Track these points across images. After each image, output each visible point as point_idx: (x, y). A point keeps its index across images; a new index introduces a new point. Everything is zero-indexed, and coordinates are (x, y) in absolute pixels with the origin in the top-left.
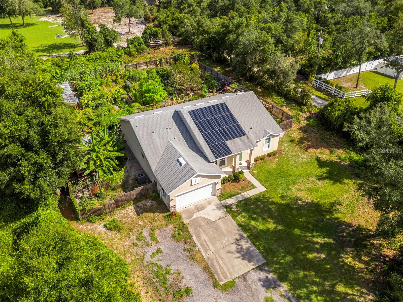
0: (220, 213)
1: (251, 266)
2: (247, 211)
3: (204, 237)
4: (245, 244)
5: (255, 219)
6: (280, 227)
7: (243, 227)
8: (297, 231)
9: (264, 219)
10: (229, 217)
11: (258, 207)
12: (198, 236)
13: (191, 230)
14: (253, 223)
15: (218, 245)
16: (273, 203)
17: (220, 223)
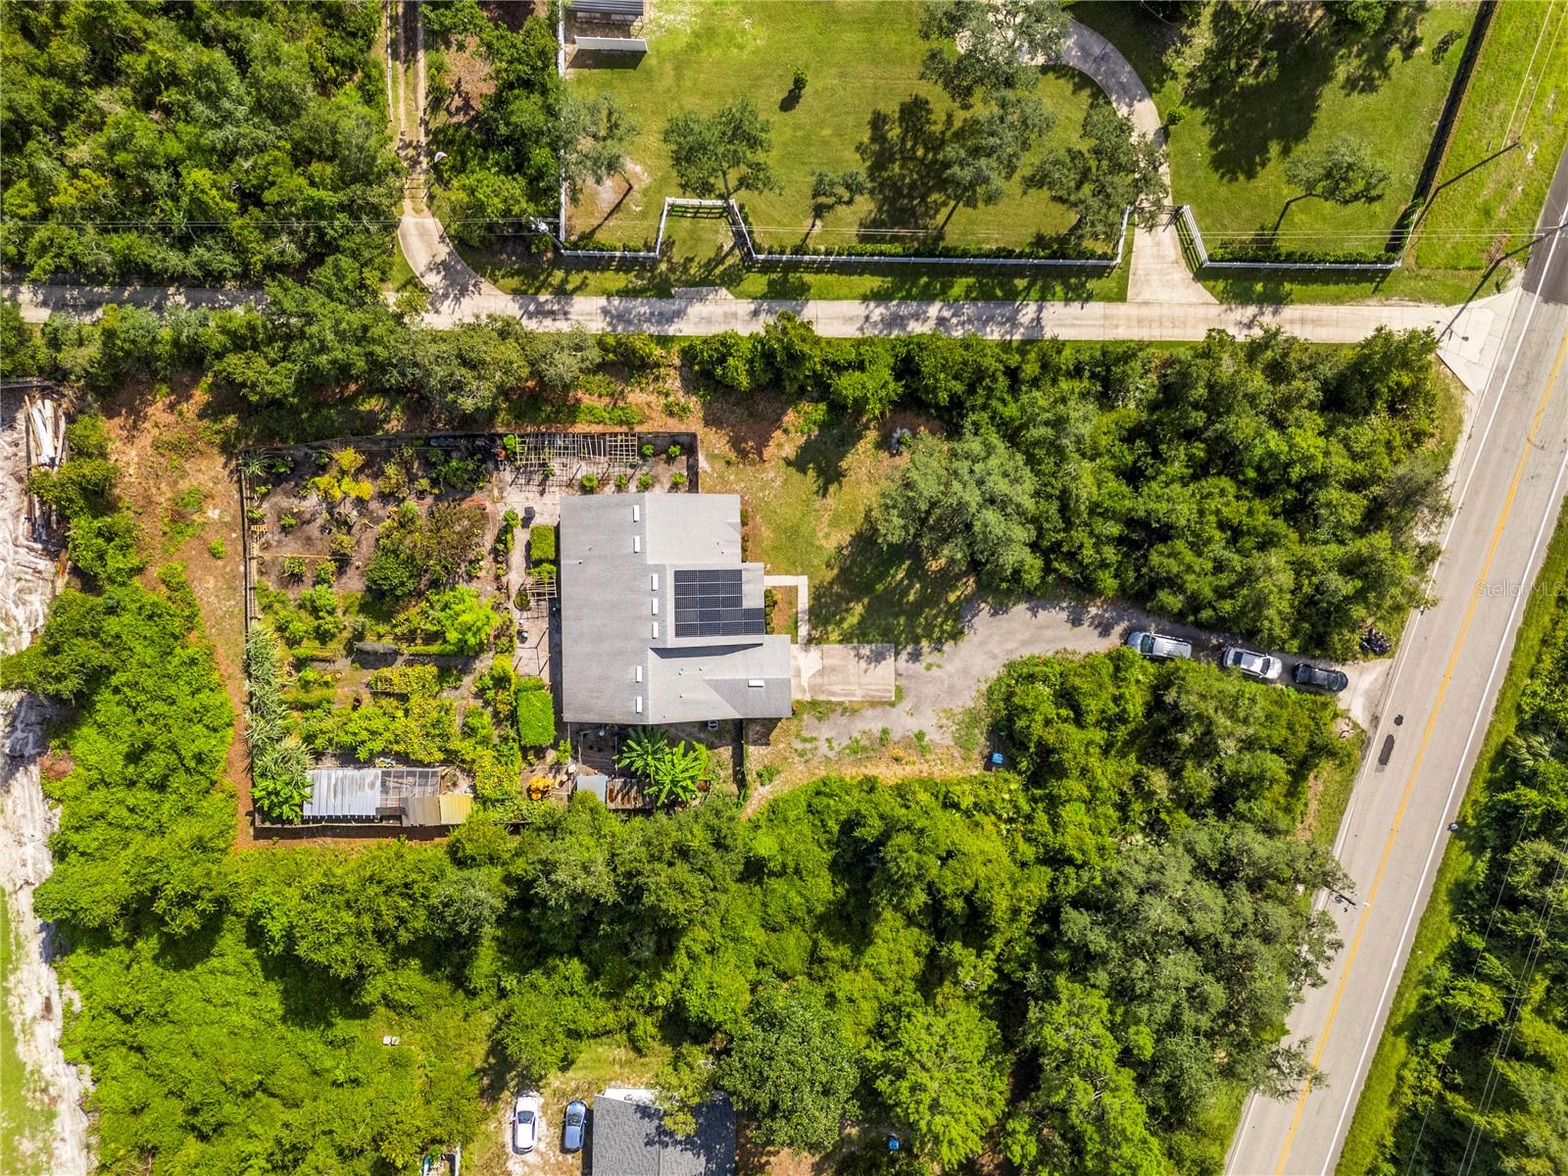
0: (814, 652)
1: (891, 660)
2: (826, 622)
3: (837, 688)
4: (866, 650)
5: (843, 620)
6: (866, 601)
7: (846, 639)
8: (880, 587)
9: (847, 611)
10: (825, 646)
11: (827, 606)
12: (834, 694)
13: (822, 698)
14: (845, 625)
15: (853, 679)
16: (831, 583)
17: (827, 662)
